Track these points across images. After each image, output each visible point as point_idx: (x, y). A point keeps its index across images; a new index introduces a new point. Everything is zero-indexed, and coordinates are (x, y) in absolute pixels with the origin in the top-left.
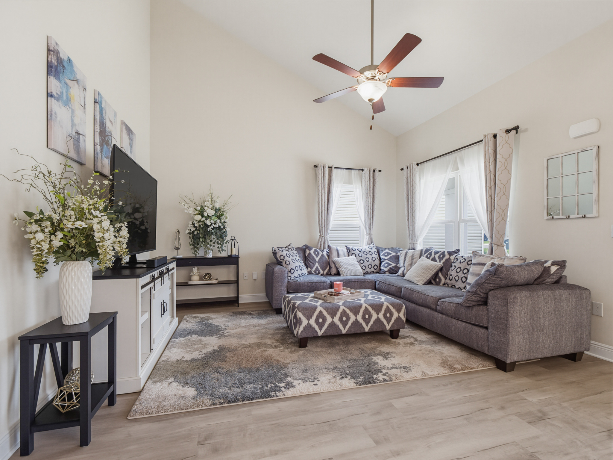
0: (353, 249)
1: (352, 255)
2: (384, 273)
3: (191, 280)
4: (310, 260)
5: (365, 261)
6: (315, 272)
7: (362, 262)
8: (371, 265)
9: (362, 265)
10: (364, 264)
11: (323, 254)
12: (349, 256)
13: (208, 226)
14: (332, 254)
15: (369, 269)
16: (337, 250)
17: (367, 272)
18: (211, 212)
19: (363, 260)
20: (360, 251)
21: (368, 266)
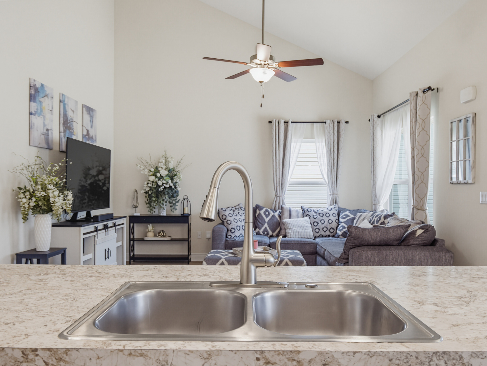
0: (309, 210)
1: (306, 216)
2: (338, 237)
3: (146, 237)
4: (260, 221)
5: (320, 224)
6: (263, 232)
7: (316, 224)
8: (327, 228)
9: (315, 227)
11: (274, 215)
12: (303, 217)
13: (160, 187)
14: (283, 214)
15: (324, 232)
16: (290, 211)
17: (322, 235)
18: (164, 173)
19: (317, 222)
20: (316, 213)
21: (323, 228)
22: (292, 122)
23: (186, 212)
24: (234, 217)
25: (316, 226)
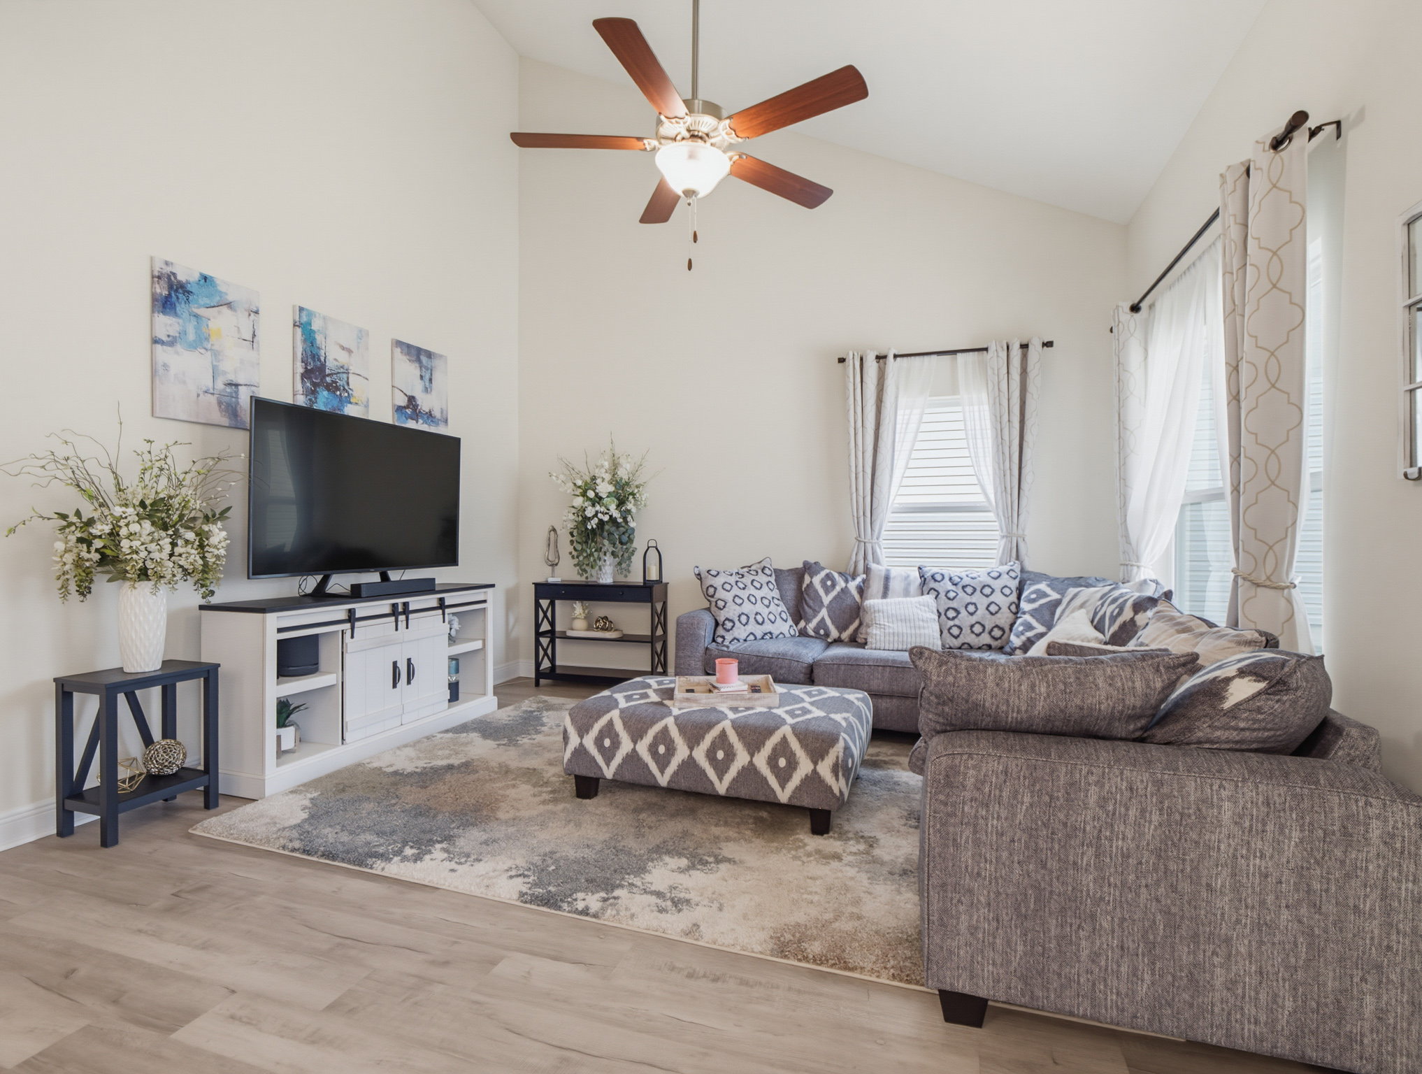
0: (938, 577)
1: (928, 593)
2: (1012, 652)
3: (572, 629)
4: (811, 603)
5: (964, 613)
6: (816, 630)
7: (951, 614)
8: (983, 626)
9: (951, 623)
10: (956, 620)
11: (846, 587)
12: (922, 594)
13: (590, 519)
14: (868, 587)
15: (974, 636)
16: (887, 579)
17: (968, 644)
18: (604, 488)
19: (955, 609)
20: (956, 585)
21: (972, 626)
22: (895, 356)
23: (653, 576)
24: (735, 591)
25: (953, 618)
